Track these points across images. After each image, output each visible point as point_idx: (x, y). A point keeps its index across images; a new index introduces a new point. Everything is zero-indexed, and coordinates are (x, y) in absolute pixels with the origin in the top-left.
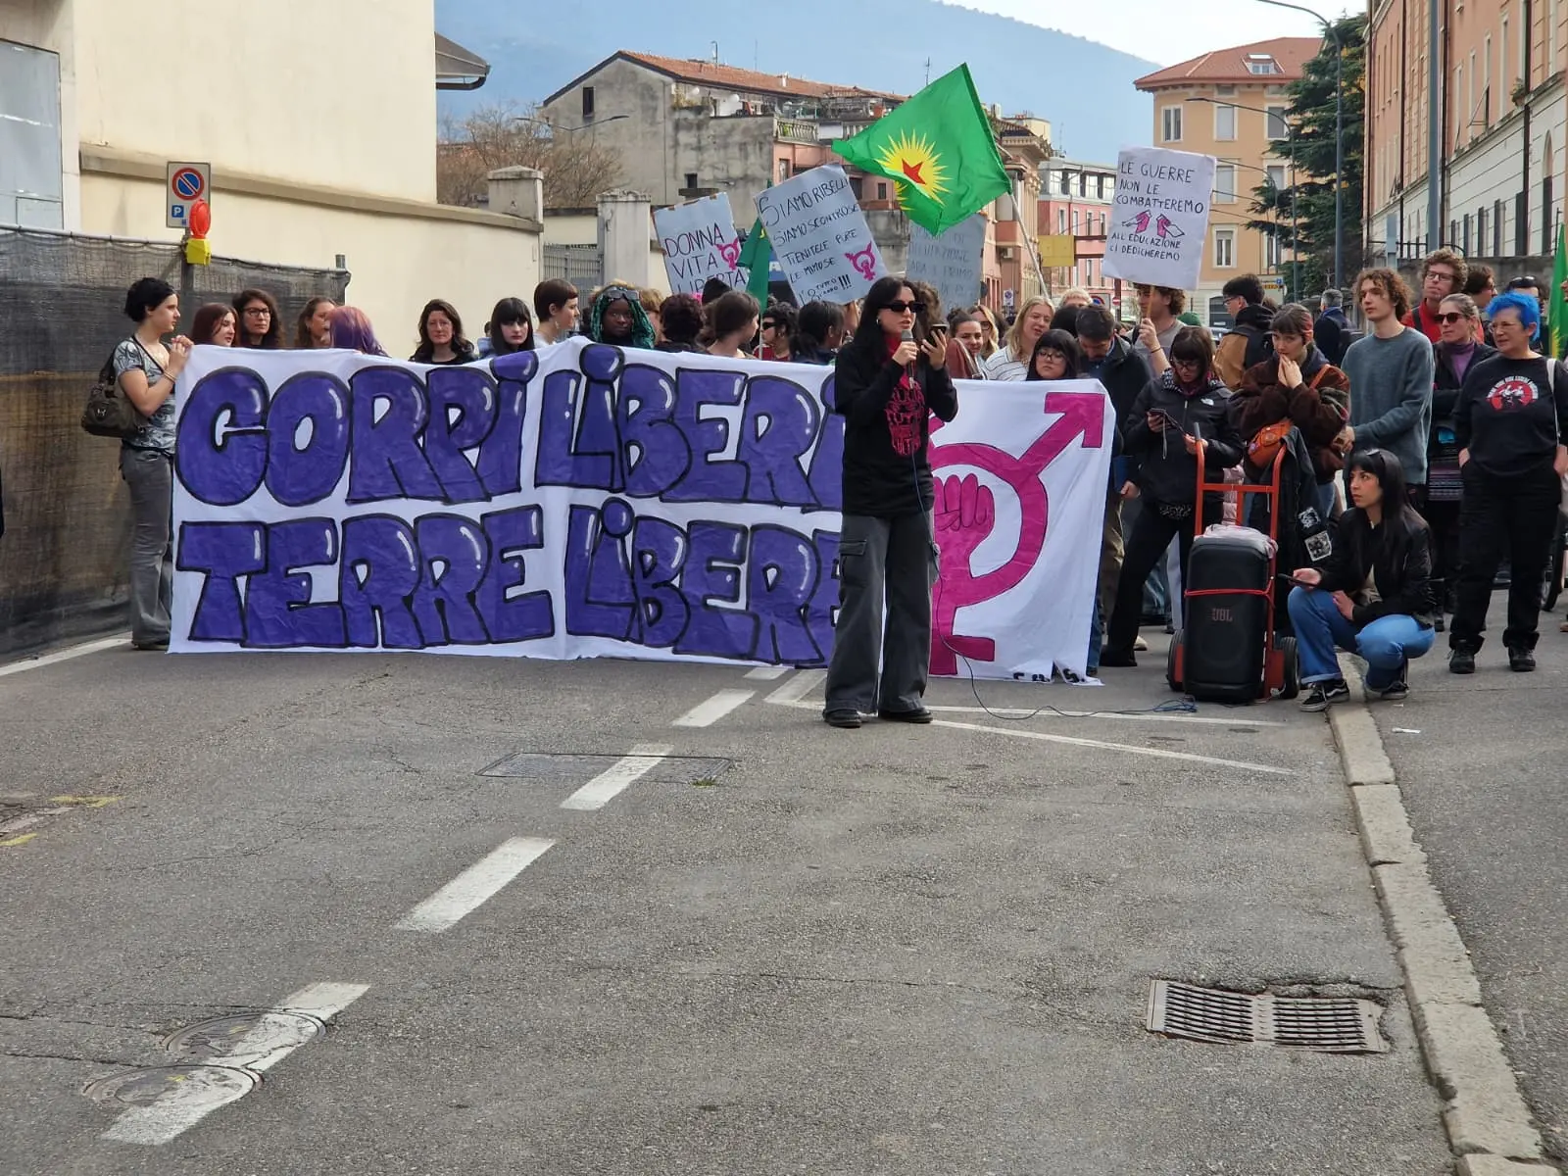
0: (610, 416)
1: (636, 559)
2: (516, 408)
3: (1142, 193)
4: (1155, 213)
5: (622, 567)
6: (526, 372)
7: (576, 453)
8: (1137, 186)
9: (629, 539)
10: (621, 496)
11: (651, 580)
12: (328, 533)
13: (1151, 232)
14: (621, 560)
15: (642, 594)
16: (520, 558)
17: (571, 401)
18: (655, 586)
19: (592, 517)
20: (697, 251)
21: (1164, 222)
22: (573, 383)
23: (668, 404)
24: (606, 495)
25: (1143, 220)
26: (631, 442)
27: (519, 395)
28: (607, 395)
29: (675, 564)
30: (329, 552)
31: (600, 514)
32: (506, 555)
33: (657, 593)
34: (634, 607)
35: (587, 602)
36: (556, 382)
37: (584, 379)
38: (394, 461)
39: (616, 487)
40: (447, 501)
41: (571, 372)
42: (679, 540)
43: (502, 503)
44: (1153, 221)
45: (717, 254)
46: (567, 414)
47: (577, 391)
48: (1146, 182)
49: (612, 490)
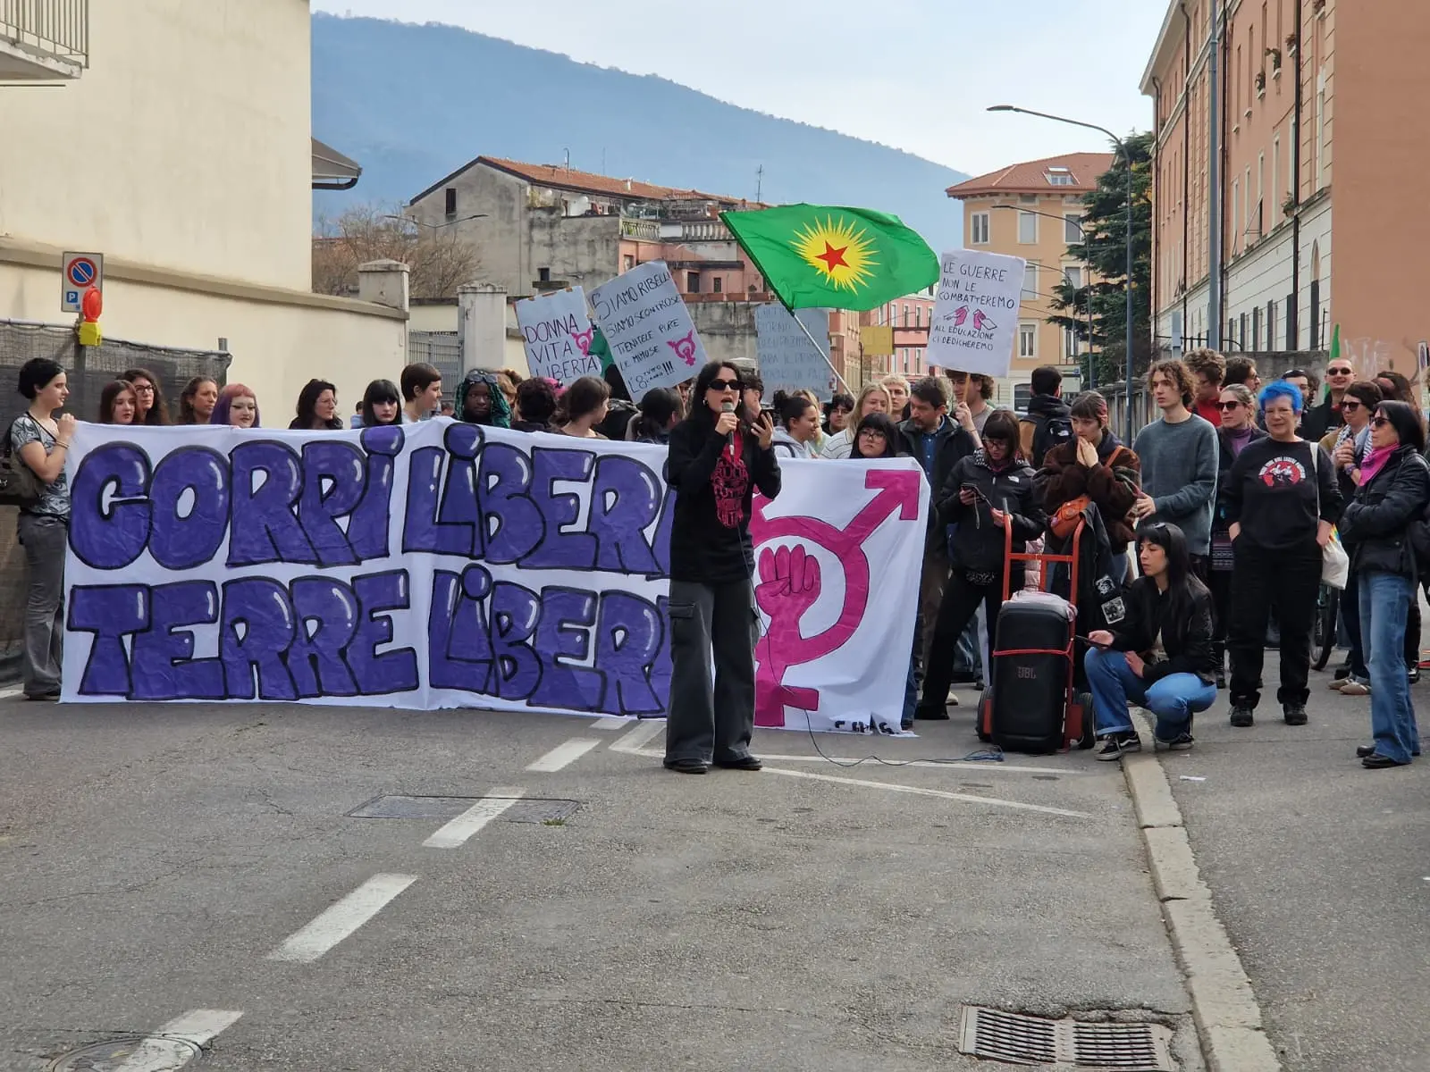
0: (472, 490)
1: (494, 620)
2: (384, 480)
3: (961, 290)
4: (973, 307)
5: (480, 627)
6: (394, 446)
7: (440, 523)
8: (956, 284)
9: (487, 601)
10: (481, 562)
11: (506, 640)
12: (209, 595)
13: (968, 325)
14: (479, 621)
15: (498, 652)
16: (388, 618)
17: (435, 475)
18: (511, 644)
19: (454, 582)
20: (554, 339)
21: (980, 317)
22: (437, 459)
23: (525, 480)
24: (467, 561)
25: (961, 314)
26: (490, 515)
27: (387, 467)
28: (469, 471)
29: (529, 624)
30: (211, 611)
31: (460, 579)
32: (375, 615)
33: (513, 651)
34: (491, 663)
35: (448, 658)
36: (421, 458)
37: (448, 455)
38: (271, 528)
39: (476, 553)
40: (320, 564)
41: (436, 448)
42: (533, 604)
43: (371, 566)
44: (970, 315)
45: (572, 342)
46: (432, 487)
47: (441, 466)
48: (964, 280)
49: (472, 557)
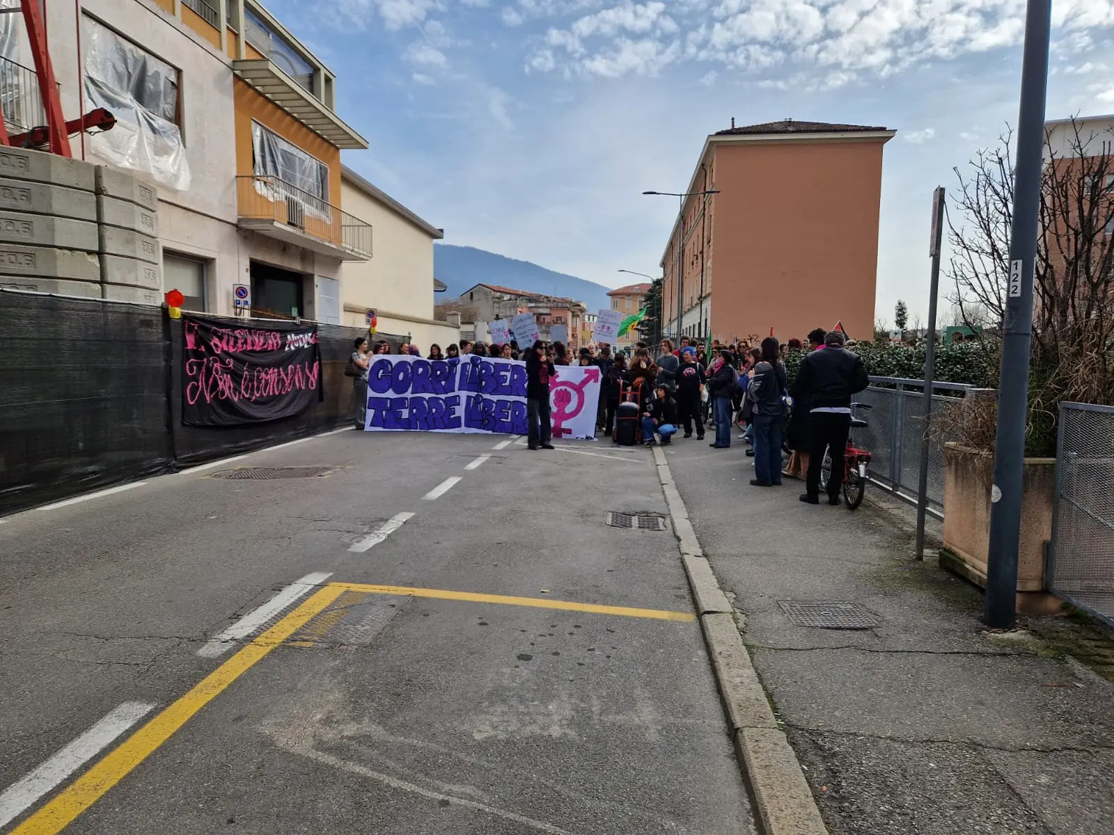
0: (478, 374)
1: (483, 409)
2: (454, 372)
5: (480, 411)
7: (469, 383)
9: (482, 404)
10: (480, 393)
11: (487, 414)
12: (406, 401)
14: (479, 409)
15: (484, 417)
16: (454, 408)
17: (468, 370)
18: (488, 416)
19: (472, 399)
22: (469, 365)
23: (492, 371)
24: (476, 393)
26: (483, 380)
27: (455, 368)
28: (477, 369)
29: (493, 410)
30: (407, 406)
31: (474, 398)
32: (451, 408)
34: (483, 421)
35: (471, 419)
36: (464, 365)
37: (472, 364)
38: (423, 384)
39: (479, 391)
40: (437, 394)
41: (468, 363)
42: (494, 405)
43: (450, 394)
45: (503, 333)
46: (467, 373)
47: (470, 368)
49: (477, 392)
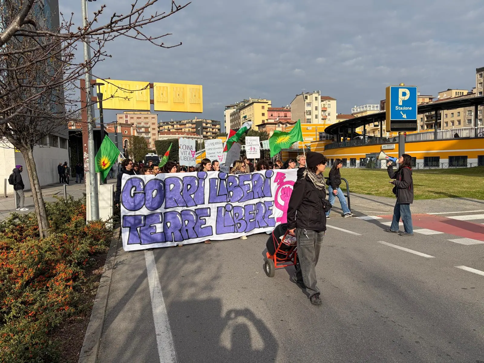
0: (225, 186)
1: (234, 215)
2: (203, 185)
3: (250, 144)
4: (253, 147)
5: (231, 217)
6: (205, 177)
7: (218, 196)
8: (249, 143)
9: (232, 212)
10: (230, 203)
11: (238, 219)
12: (160, 216)
13: (253, 150)
14: (230, 216)
15: (236, 223)
16: (205, 219)
17: (217, 184)
18: (239, 220)
19: (223, 208)
20: (187, 150)
21: (254, 148)
22: (217, 181)
23: (238, 182)
24: (226, 203)
25: (251, 148)
26: (230, 192)
27: (203, 182)
28: (225, 182)
29: (243, 215)
30: (161, 220)
31: (225, 207)
32: (201, 218)
33: (240, 222)
34: (235, 225)
35: (225, 226)
36: (212, 181)
37: (219, 179)
38: (175, 199)
39: (228, 201)
40: (187, 206)
41: (216, 178)
42: (243, 209)
43: (199, 206)
44: (253, 149)
45: (191, 152)
46: (216, 187)
48: (250, 142)
49: (227, 202)
